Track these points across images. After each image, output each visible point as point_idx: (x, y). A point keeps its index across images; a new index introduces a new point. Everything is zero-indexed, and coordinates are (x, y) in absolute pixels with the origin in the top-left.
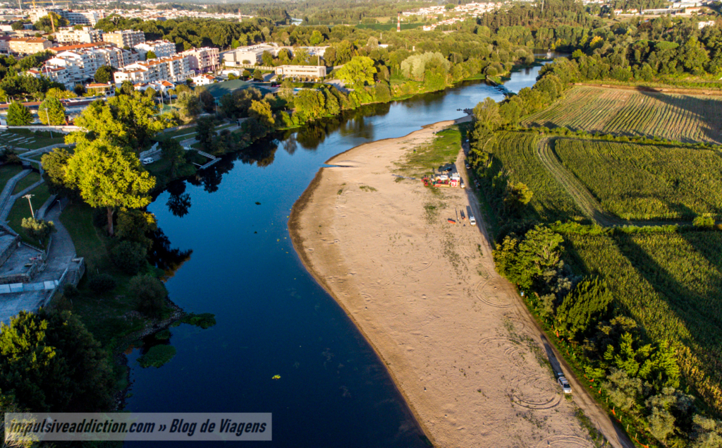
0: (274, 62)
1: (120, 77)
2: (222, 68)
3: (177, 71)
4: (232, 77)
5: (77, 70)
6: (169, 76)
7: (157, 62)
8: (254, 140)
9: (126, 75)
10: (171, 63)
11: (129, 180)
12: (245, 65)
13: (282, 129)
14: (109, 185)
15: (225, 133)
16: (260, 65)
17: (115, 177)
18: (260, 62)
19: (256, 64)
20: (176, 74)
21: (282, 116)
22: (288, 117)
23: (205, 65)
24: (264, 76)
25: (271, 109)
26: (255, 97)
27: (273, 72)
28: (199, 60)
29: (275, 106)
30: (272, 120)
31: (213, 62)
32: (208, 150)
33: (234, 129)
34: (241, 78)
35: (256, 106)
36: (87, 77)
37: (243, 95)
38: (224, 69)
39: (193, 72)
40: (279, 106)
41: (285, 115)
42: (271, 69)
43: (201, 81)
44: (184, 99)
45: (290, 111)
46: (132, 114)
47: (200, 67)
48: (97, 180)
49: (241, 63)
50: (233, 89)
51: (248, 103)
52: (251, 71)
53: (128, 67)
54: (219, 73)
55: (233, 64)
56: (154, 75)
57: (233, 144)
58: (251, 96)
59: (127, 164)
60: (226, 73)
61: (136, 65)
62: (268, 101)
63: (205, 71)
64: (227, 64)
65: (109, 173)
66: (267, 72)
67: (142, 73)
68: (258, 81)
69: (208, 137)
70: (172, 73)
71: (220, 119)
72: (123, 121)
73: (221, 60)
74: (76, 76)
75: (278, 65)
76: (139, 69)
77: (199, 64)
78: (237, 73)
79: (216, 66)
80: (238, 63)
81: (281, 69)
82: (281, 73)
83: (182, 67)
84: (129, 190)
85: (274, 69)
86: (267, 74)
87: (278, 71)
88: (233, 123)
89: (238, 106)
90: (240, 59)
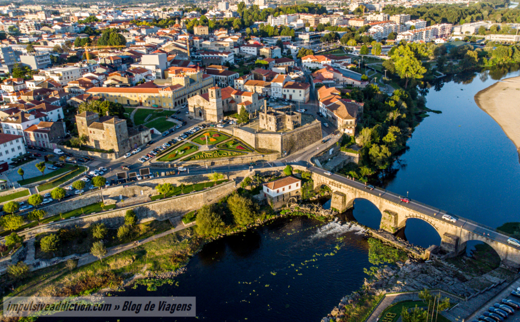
0: (486, 32)
1: (400, 38)
2: (451, 35)
3: (427, 36)
4: (457, 40)
5: (380, 34)
6: (422, 38)
7: (418, 31)
8: (464, 69)
9: (403, 37)
10: (425, 32)
11: (418, 69)
12: (466, 34)
13: (482, 66)
14: (412, 69)
15: (451, 64)
16: (476, 34)
17: (414, 67)
18: (477, 32)
19: (474, 34)
20: (426, 38)
21: (483, 60)
22: (487, 60)
23: (442, 33)
24: (477, 41)
25: (478, 55)
26: (470, 49)
27: (484, 39)
28: (439, 31)
29: (480, 54)
30: (477, 60)
31: (447, 32)
32: (441, 71)
33: (455, 64)
34: (464, 41)
35: (469, 53)
36: (383, 37)
37: (464, 47)
38: (453, 36)
39: (435, 37)
40: (483, 55)
41: (485, 59)
42: (483, 36)
43: (440, 41)
44: (433, 48)
45: (488, 57)
46: (417, 49)
47: (439, 35)
48: (408, 68)
49: (464, 33)
50: (458, 46)
51: (466, 51)
52: (470, 37)
53: (403, 33)
54: (450, 38)
55: (459, 33)
56: (416, 38)
57: (453, 70)
58: (468, 48)
59: (418, 63)
60: (454, 38)
61: (408, 32)
62: (477, 51)
63: (441, 37)
64: (455, 33)
65: (412, 66)
66: (479, 38)
67: (410, 36)
68: (473, 42)
69: (442, 64)
70: (424, 37)
71: (449, 58)
72: (414, 51)
73: (452, 31)
74: (379, 37)
75: (488, 34)
76: (409, 34)
77: (439, 33)
78: (461, 38)
79: (448, 34)
80: (462, 33)
81: (489, 37)
82: (489, 39)
83: (430, 34)
84: (417, 73)
85: (485, 36)
86: (479, 40)
87: (487, 37)
88: (454, 61)
89: (459, 53)
90: (464, 31)
